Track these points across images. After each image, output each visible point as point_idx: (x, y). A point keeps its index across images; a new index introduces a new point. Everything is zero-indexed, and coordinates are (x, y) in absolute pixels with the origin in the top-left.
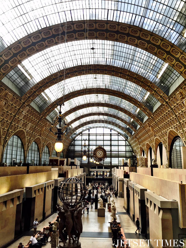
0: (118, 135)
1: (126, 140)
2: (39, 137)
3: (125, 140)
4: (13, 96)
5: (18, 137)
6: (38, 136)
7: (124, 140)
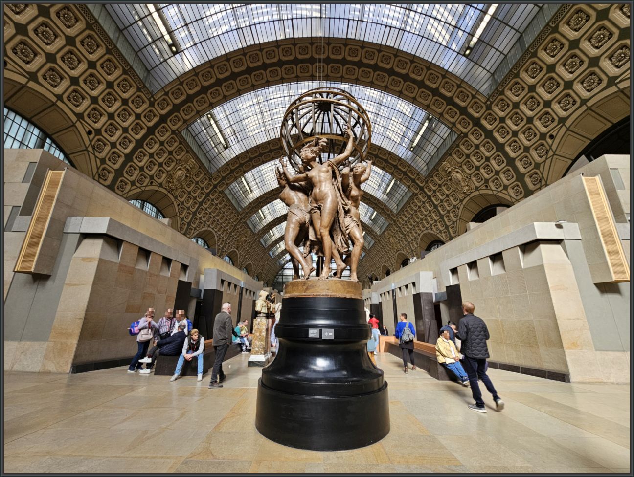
2: (235, 249)
4: (200, 168)
5: (205, 242)
6: (234, 247)
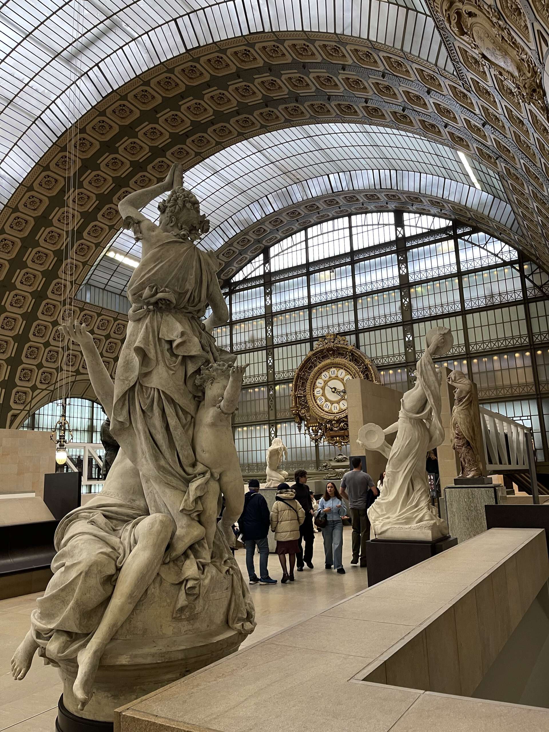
0: (456, 237)
1: (522, 259)
3: (515, 255)
7: (511, 263)
